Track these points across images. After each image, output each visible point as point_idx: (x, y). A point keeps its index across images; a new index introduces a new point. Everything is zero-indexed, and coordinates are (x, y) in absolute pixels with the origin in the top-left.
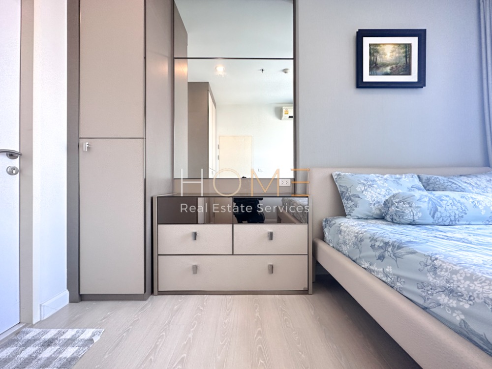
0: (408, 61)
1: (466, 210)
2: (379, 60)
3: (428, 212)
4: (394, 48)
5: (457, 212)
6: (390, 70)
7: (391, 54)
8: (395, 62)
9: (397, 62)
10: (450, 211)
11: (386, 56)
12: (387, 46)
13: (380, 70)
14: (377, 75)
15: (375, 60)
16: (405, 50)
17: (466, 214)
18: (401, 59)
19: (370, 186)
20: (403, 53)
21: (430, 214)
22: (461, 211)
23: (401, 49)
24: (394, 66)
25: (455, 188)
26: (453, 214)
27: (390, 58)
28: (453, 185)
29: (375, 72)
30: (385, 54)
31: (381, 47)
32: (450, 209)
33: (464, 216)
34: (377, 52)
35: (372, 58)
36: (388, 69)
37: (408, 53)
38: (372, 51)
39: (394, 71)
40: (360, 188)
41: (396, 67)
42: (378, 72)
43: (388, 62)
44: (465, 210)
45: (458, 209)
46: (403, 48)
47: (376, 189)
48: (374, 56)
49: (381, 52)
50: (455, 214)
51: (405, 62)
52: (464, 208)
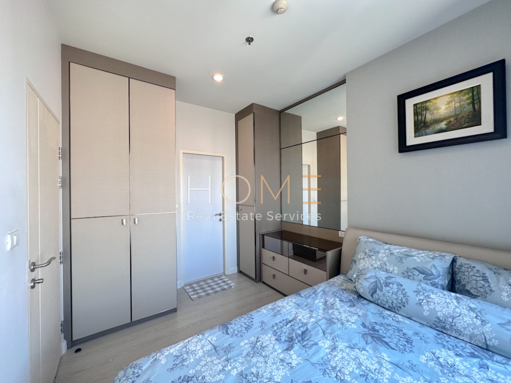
0: (476, 107)
1: (406, 303)
2: (429, 117)
3: (368, 291)
4: (451, 97)
5: (395, 301)
6: (446, 125)
7: (447, 106)
8: (453, 114)
9: (457, 113)
10: (388, 298)
11: (440, 111)
12: (440, 98)
13: (431, 128)
14: (426, 135)
15: (423, 119)
16: (471, 94)
17: (404, 306)
18: (465, 107)
19: (370, 256)
20: (468, 99)
21: (369, 293)
22: (400, 302)
23: (464, 96)
24: (452, 119)
25: (480, 285)
26: (391, 301)
27: (446, 111)
28: (483, 282)
29: (423, 132)
30: (438, 109)
31: (431, 102)
32: (389, 296)
33: (402, 307)
34: (427, 109)
35: (420, 117)
36: (443, 125)
37: (476, 97)
38: (419, 110)
39: (452, 125)
40: (361, 256)
41: (456, 119)
42: (428, 131)
43: (443, 117)
44: (404, 303)
45: (397, 299)
46: (468, 94)
47: (373, 260)
48: (422, 115)
49: (432, 108)
50: (393, 302)
51: (472, 110)
52: (404, 300)
